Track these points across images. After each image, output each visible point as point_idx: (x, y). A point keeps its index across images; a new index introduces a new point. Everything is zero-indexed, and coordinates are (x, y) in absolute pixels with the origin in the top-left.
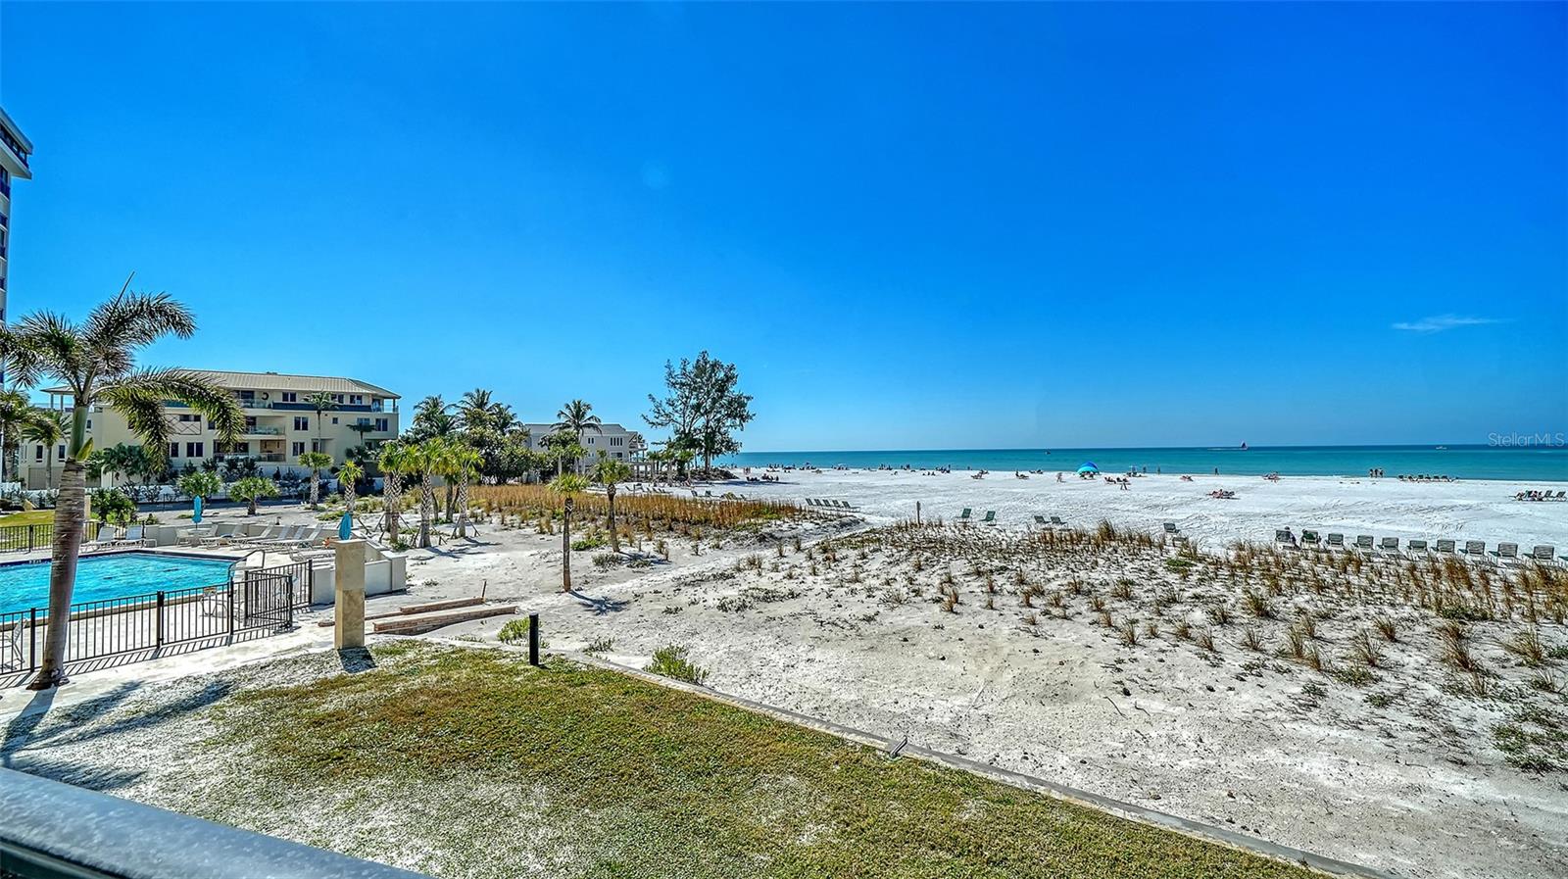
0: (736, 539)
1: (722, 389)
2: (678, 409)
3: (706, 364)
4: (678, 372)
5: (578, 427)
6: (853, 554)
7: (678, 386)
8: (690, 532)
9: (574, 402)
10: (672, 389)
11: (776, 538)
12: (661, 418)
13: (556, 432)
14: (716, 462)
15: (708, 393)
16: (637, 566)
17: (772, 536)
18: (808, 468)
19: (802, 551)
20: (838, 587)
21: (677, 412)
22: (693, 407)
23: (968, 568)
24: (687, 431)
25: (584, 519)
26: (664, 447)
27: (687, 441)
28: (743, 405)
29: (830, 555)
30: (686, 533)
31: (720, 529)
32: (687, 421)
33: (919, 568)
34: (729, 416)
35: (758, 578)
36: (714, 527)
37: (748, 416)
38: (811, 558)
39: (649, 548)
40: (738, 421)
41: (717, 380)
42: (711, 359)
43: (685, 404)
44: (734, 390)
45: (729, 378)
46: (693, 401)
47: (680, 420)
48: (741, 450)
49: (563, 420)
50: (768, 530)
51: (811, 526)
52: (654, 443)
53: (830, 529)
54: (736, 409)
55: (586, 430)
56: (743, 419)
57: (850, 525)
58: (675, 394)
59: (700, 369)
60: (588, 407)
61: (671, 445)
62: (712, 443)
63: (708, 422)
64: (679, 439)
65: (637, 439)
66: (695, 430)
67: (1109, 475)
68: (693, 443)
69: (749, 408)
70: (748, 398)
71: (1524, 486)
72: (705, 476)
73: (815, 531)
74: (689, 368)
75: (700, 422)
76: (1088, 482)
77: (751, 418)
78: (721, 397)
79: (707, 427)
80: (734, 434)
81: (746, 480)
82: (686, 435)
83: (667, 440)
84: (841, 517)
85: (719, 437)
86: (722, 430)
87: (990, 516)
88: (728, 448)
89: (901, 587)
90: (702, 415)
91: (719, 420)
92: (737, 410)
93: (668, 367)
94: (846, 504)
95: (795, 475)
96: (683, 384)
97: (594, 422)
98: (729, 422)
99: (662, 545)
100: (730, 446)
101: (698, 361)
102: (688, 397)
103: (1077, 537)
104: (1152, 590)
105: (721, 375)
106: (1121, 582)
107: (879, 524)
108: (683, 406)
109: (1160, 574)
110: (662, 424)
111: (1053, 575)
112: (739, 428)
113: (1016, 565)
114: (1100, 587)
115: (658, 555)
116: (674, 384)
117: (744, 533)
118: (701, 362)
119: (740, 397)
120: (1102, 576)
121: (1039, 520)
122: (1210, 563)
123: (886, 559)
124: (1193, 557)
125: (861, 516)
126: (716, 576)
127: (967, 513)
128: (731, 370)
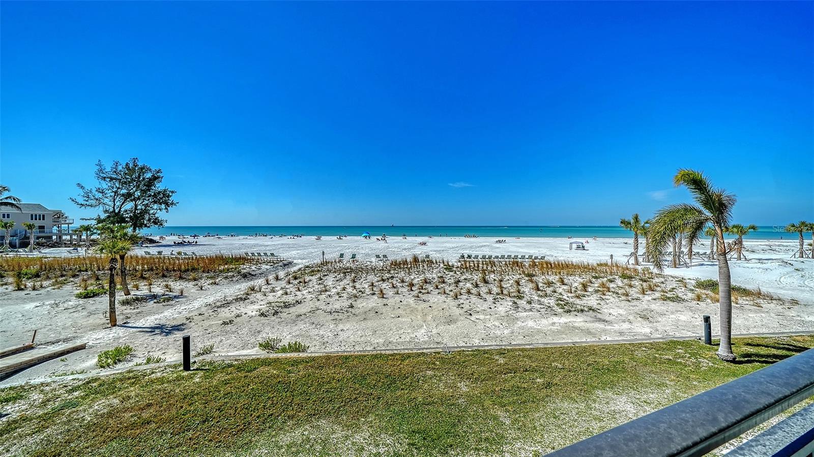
0: (226, 278)
1: (149, 184)
2: (109, 195)
3: (136, 166)
4: (108, 169)
6: (314, 278)
7: (108, 180)
8: (184, 276)
10: (102, 182)
11: (253, 275)
12: (89, 200)
14: (142, 232)
15: (138, 186)
16: (162, 301)
17: (250, 274)
19: (280, 280)
20: (319, 295)
21: (107, 197)
22: (123, 195)
23: (379, 279)
24: (117, 211)
25: (62, 276)
26: (94, 222)
27: (117, 217)
28: (169, 196)
29: (301, 280)
30: (181, 278)
31: (208, 273)
32: (117, 204)
33: (354, 281)
34: (155, 202)
35: (265, 297)
36: (203, 272)
37: (172, 204)
38: (289, 283)
39: (158, 289)
40: (163, 206)
41: (144, 179)
42: (140, 164)
43: (116, 192)
44: (159, 187)
45: (155, 178)
46: (124, 191)
47: (111, 204)
48: (165, 225)
50: (245, 271)
51: (268, 267)
52: (83, 219)
53: (279, 268)
54: (161, 198)
55: (2, 207)
56: (167, 204)
57: (288, 265)
58: (105, 185)
59: (130, 170)
61: (99, 221)
62: (137, 220)
63: (136, 206)
64: (109, 217)
65: (58, 216)
66: (126, 211)
68: (123, 220)
69: (174, 198)
70: (172, 192)
73: (272, 270)
75: (129, 205)
77: (175, 205)
78: (149, 190)
79: (136, 209)
80: (161, 215)
81: (173, 244)
82: (116, 214)
83: (96, 216)
84: (280, 261)
85: (147, 217)
86: (152, 212)
87: (354, 256)
88: (155, 223)
89: (350, 289)
90: (132, 201)
91: (147, 205)
92: (164, 199)
93: (99, 165)
94: (272, 254)
96: (112, 179)
97: (13, 202)
98: (155, 206)
99: (167, 286)
100: (156, 222)
101: (127, 164)
102: (119, 188)
103: (405, 262)
104: (450, 279)
105: (149, 175)
106: (438, 277)
107: (300, 263)
108: (113, 194)
109: (447, 273)
110: (91, 206)
111: (413, 277)
112: (164, 211)
113: (396, 275)
114: (432, 280)
115: (171, 293)
116: (105, 178)
117: (230, 274)
118: (131, 166)
119: (165, 191)
120: (430, 276)
121: (378, 256)
122: (456, 268)
123: (334, 279)
124: (449, 266)
125: (290, 260)
126: (237, 300)
127: (342, 255)
128: (158, 172)
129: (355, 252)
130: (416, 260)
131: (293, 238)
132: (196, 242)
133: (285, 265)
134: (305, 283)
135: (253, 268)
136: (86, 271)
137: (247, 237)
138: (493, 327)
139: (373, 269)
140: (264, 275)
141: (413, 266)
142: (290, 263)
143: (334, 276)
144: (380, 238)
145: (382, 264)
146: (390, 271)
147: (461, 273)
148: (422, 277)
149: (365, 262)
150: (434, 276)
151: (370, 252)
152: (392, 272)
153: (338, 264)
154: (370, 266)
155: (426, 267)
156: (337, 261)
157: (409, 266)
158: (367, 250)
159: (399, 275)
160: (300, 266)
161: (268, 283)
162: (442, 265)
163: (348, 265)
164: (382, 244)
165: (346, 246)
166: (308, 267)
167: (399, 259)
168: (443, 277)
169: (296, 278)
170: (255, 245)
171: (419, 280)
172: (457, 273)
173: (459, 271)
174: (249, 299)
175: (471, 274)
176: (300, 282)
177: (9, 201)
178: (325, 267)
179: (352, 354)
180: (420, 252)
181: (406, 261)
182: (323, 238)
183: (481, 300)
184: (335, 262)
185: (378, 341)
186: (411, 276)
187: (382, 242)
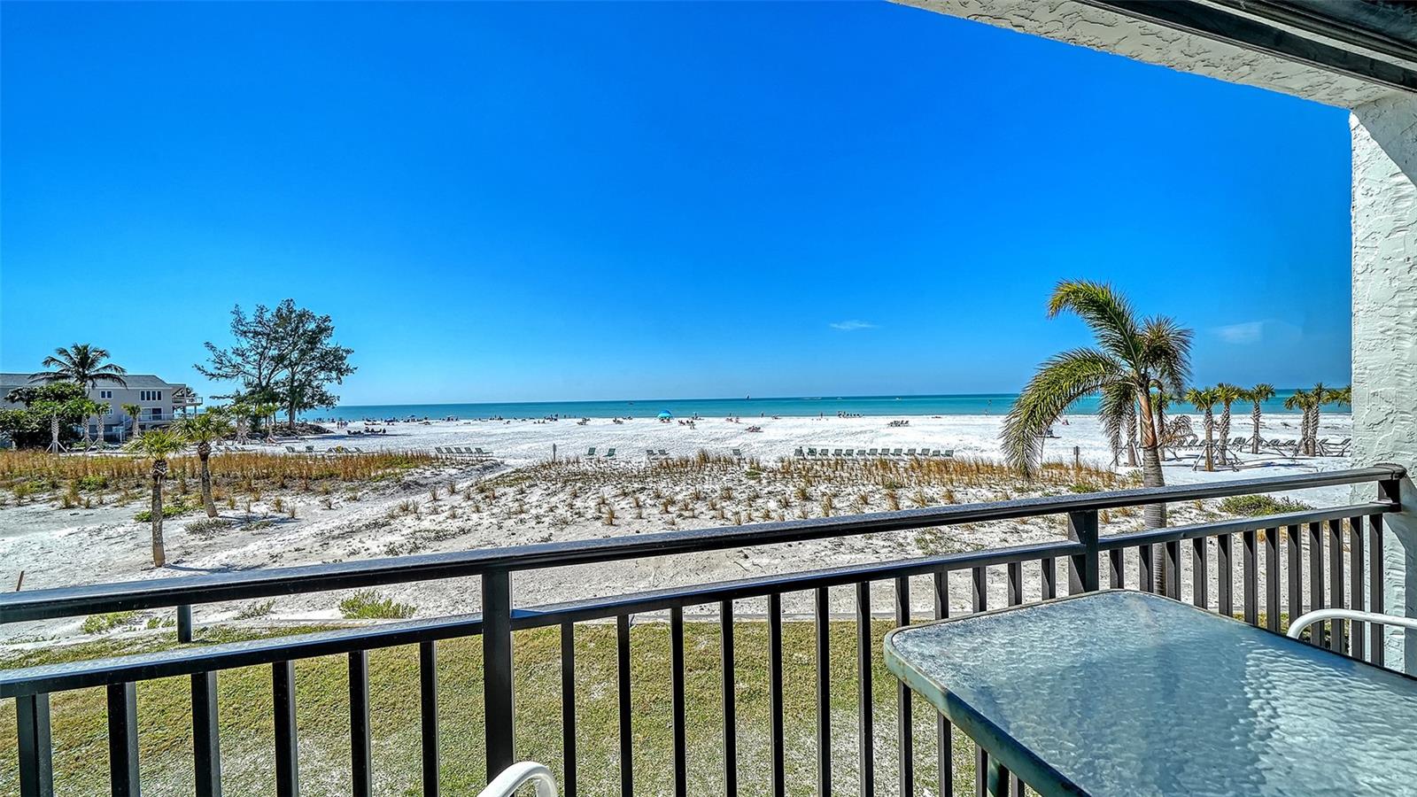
0: (376, 490)
1: (313, 340)
2: (251, 359)
3: (291, 313)
4: (250, 318)
5: (83, 378)
6: (511, 491)
7: (250, 335)
8: (313, 487)
9: (76, 348)
10: (242, 339)
11: (421, 485)
12: (223, 368)
13: (44, 384)
14: (303, 417)
15: (295, 344)
16: (257, 528)
17: (417, 483)
18: (413, 420)
19: (458, 493)
20: (505, 519)
21: (249, 363)
22: (273, 358)
23: (619, 492)
24: (264, 384)
25: (138, 486)
26: (230, 402)
27: (264, 394)
28: (342, 358)
30: (307, 489)
31: (351, 481)
32: (265, 372)
33: (575, 496)
34: (322, 368)
35: (417, 522)
36: (344, 480)
37: (347, 370)
38: (469, 499)
39: (260, 509)
40: (334, 374)
41: (305, 332)
42: (298, 308)
43: (261, 354)
44: (329, 343)
45: (321, 330)
46: (274, 352)
47: (254, 372)
48: (338, 403)
49: (54, 368)
50: (411, 478)
51: (454, 471)
52: (214, 397)
53: (474, 472)
54: (332, 362)
55: (99, 382)
56: (340, 372)
57: (492, 467)
58: (245, 344)
59: (282, 318)
60: (103, 354)
61: (239, 399)
62: (296, 397)
63: (293, 375)
64: (252, 393)
65: (183, 394)
66: (276, 383)
67: (680, 419)
68: (273, 397)
69: (349, 361)
70: (348, 352)
71: (892, 419)
72: (289, 432)
73: (460, 476)
74: (268, 316)
75: (283, 374)
77: (352, 371)
78: (312, 349)
79: (293, 380)
80: (330, 388)
81: (347, 434)
82: (263, 389)
83: (233, 393)
84: (482, 461)
85: (309, 391)
86: (315, 384)
87: (611, 452)
88: (321, 401)
89: (562, 511)
90: (286, 367)
91: (309, 374)
92: (335, 363)
93: (237, 313)
94: (479, 451)
95: (400, 427)
96: (256, 334)
97: (114, 372)
98: (322, 375)
99: (278, 503)
100: (324, 400)
101: (280, 309)
102: (266, 348)
103: (685, 462)
105: (312, 326)
106: (724, 489)
107: (511, 465)
108: (257, 357)
110: (226, 377)
112: (336, 382)
115: (279, 515)
116: (245, 332)
117: (384, 483)
118: (284, 311)
119: (337, 350)
120: (711, 487)
121: (649, 452)
122: (769, 472)
123: (543, 492)
126: (367, 527)
127: (592, 451)
128: (325, 321)
131: (544, 422)
132: (384, 431)
133: (485, 468)
134: (495, 498)
135: (428, 474)
136: (174, 478)
137: (471, 421)
140: (441, 485)
142: (498, 465)
143: (545, 487)
144: (685, 420)
156: (574, 460)
161: (435, 499)
162: (746, 468)
169: (482, 491)
170: (471, 436)
174: (390, 524)
176: (487, 497)
177: (108, 371)
178: (544, 472)
181: (687, 461)
182: (592, 421)
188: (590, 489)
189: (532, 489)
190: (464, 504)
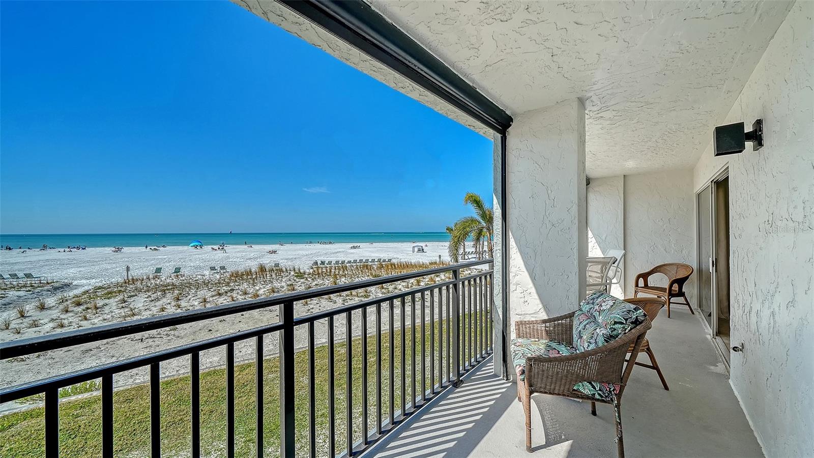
6: (113, 302)
23: (213, 293)
29: (89, 305)
38: (67, 311)
51: (21, 293)
53: (45, 293)
57: (62, 288)
71: (352, 245)
73: (30, 296)
76: (199, 250)
87: (177, 270)
103: (249, 273)
104: (301, 286)
106: (288, 285)
107: (88, 284)
109: (297, 280)
111: (258, 288)
113: (237, 287)
114: (281, 289)
120: (279, 285)
121: (213, 268)
122: (308, 274)
123: (146, 299)
124: (301, 273)
125: (66, 281)
127: (158, 270)
129: (178, 264)
130: (262, 269)
133: (56, 289)
134: (96, 308)
138: (341, 325)
139: (206, 284)
140: (11, 305)
141: (258, 276)
142: (67, 285)
143: (146, 296)
144: (216, 247)
145: (218, 277)
146: (229, 283)
147: (313, 279)
148: (269, 287)
149: (194, 276)
150: (283, 284)
151: (201, 264)
152: (232, 284)
153: (153, 281)
154: (202, 280)
155: (274, 276)
156: (151, 276)
157: (254, 276)
158: (197, 262)
159: (241, 287)
160: (86, 288)
161: (22, 316)
162: (292, 273)
163: (168, 281)
164: (220, 254)
165: (165, 258)
166: (100, 288)
167: (241, 269)
168: (293, 285)
169: (77, 305)
171: (265, 290)
172: (309, 279)
173: (310, 278)
175: (323, 279)
176: (88, 308)
178: (131, 286)
179: (175, 377)
180: (268, 261)
181: (251, 271)
182: (126, 250)
183: (331, 303)
184: (148, 278)
185: (211, 360)
186: (256, 287)
187: (219, 251)
188: (189, 294)
189: (133, 299)
190: (62, 316)
